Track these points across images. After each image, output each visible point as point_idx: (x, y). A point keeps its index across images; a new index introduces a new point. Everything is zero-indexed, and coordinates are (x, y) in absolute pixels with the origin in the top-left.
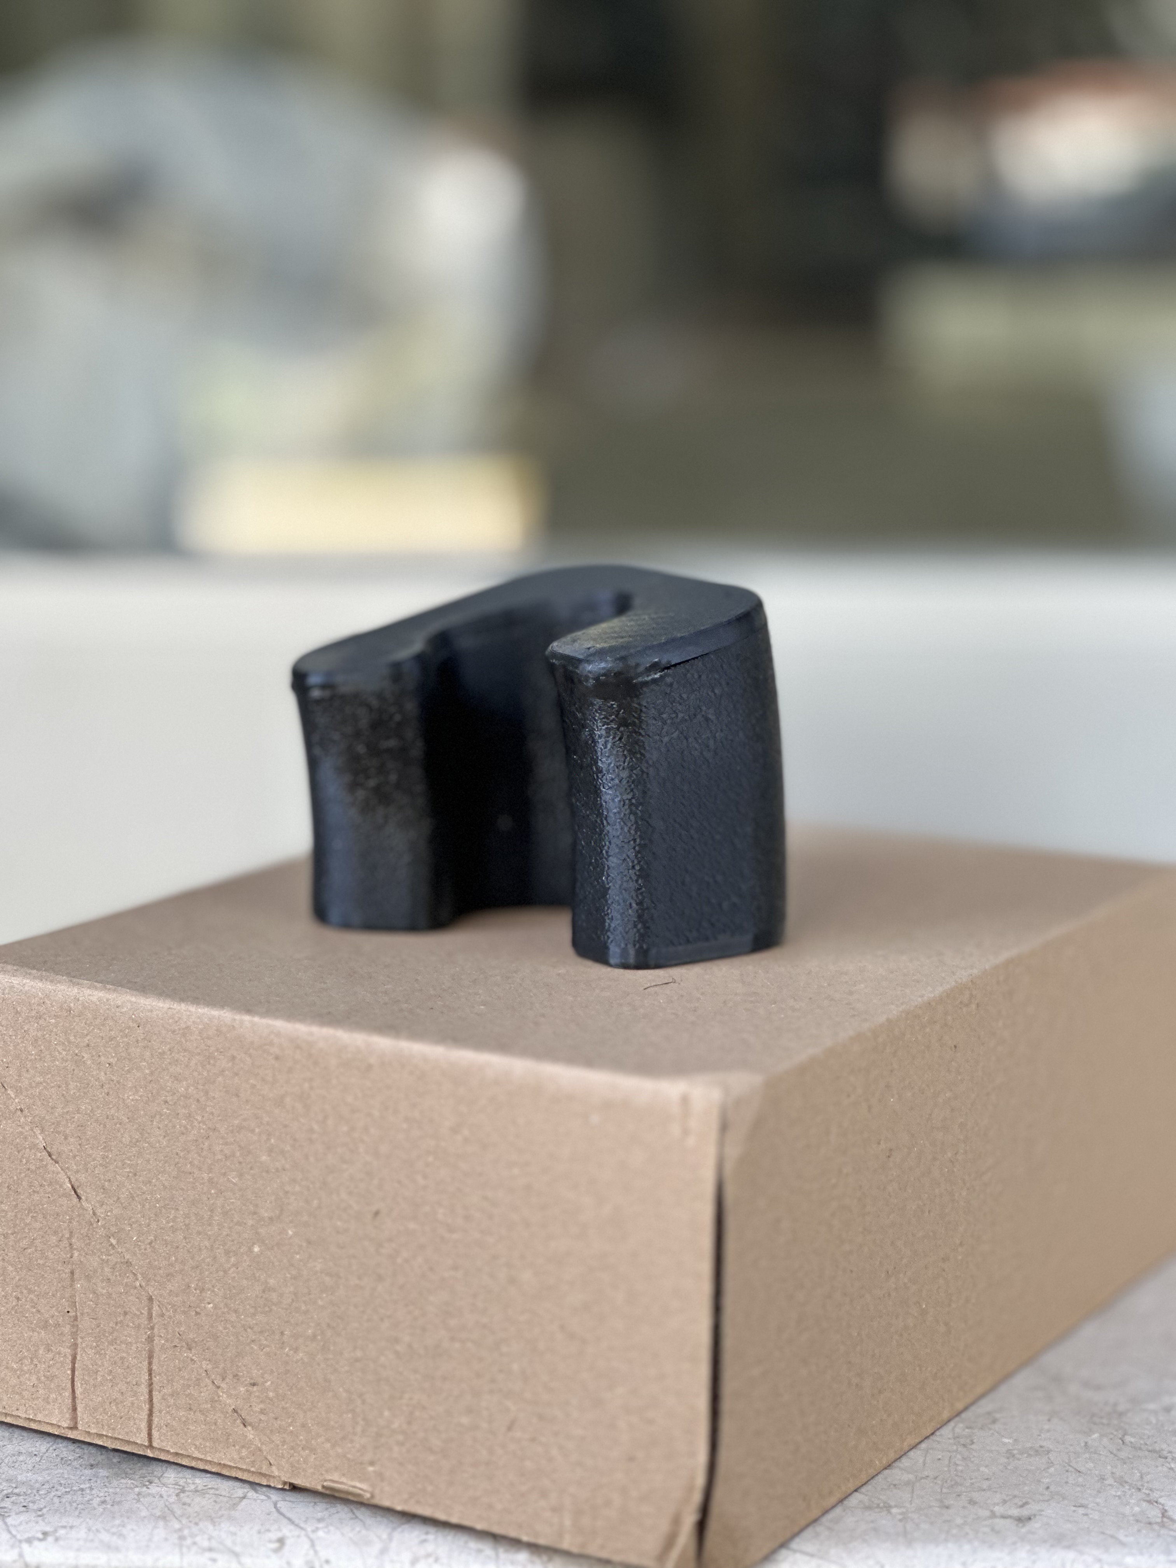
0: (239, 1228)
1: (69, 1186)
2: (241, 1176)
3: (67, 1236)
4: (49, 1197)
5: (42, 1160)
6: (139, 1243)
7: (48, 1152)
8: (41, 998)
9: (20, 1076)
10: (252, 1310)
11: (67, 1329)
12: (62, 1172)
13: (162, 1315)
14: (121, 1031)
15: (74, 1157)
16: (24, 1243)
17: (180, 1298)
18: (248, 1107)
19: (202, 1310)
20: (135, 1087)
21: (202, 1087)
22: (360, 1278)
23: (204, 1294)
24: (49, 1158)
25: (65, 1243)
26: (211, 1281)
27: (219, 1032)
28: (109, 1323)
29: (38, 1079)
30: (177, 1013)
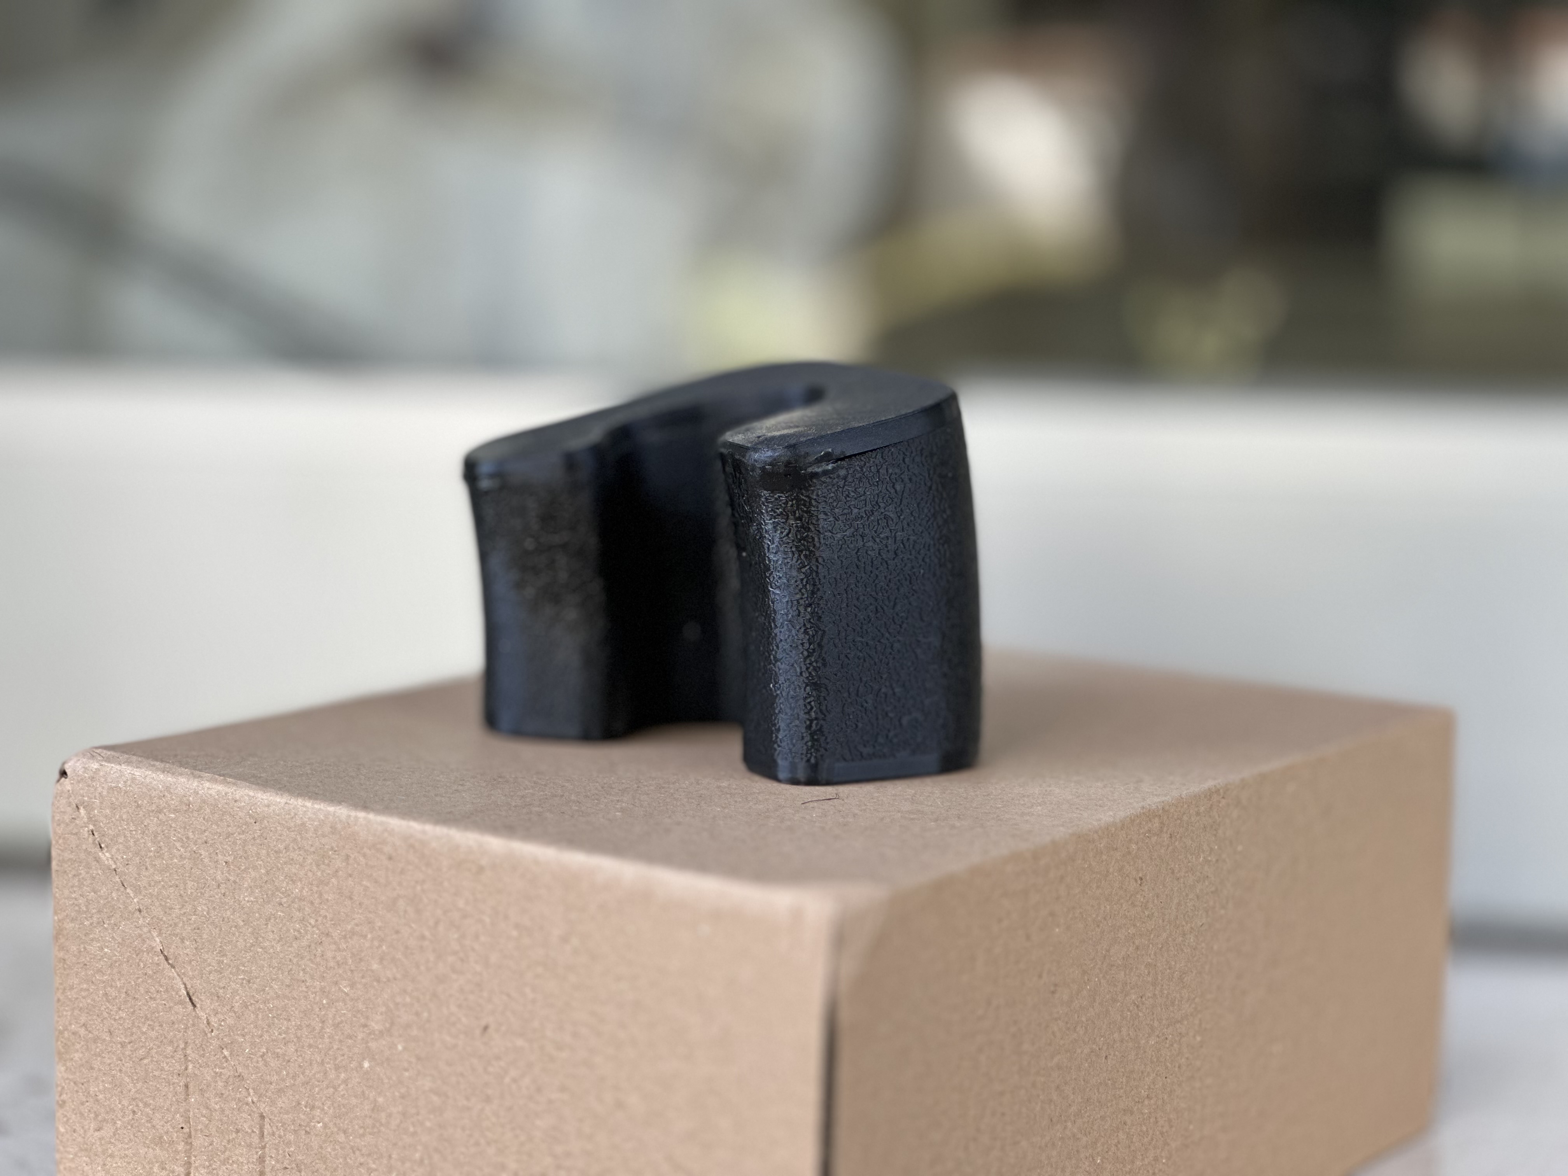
0: (350, 1041)
1: (185, 993)
2: (352, 986)
3: (182, 1046)
4: (165, 1005)
5: (158, 964)
6: (252, 1056)
7: (165, 956)
8: (161, 792)
9: (139, 874)
10: (361, 1131)
11: (181, 1147)
12: (178, 977)
13: (273, 1134)
14: (239, 827)
15: (190, 962)
16: (141, 1052)
17: (290, 1116)
18: (360, 911)
19: (311, 1129)
20: (251, 887)
21: (316, 888)
22: (468, 1099)
23: (314, 1112)
24: (166, 962)
25: (179, 1055)
26: (321, 1098)
27: (333, 828)
28: (222, 1141)
29: (157, 878)
30: (294, 809)
